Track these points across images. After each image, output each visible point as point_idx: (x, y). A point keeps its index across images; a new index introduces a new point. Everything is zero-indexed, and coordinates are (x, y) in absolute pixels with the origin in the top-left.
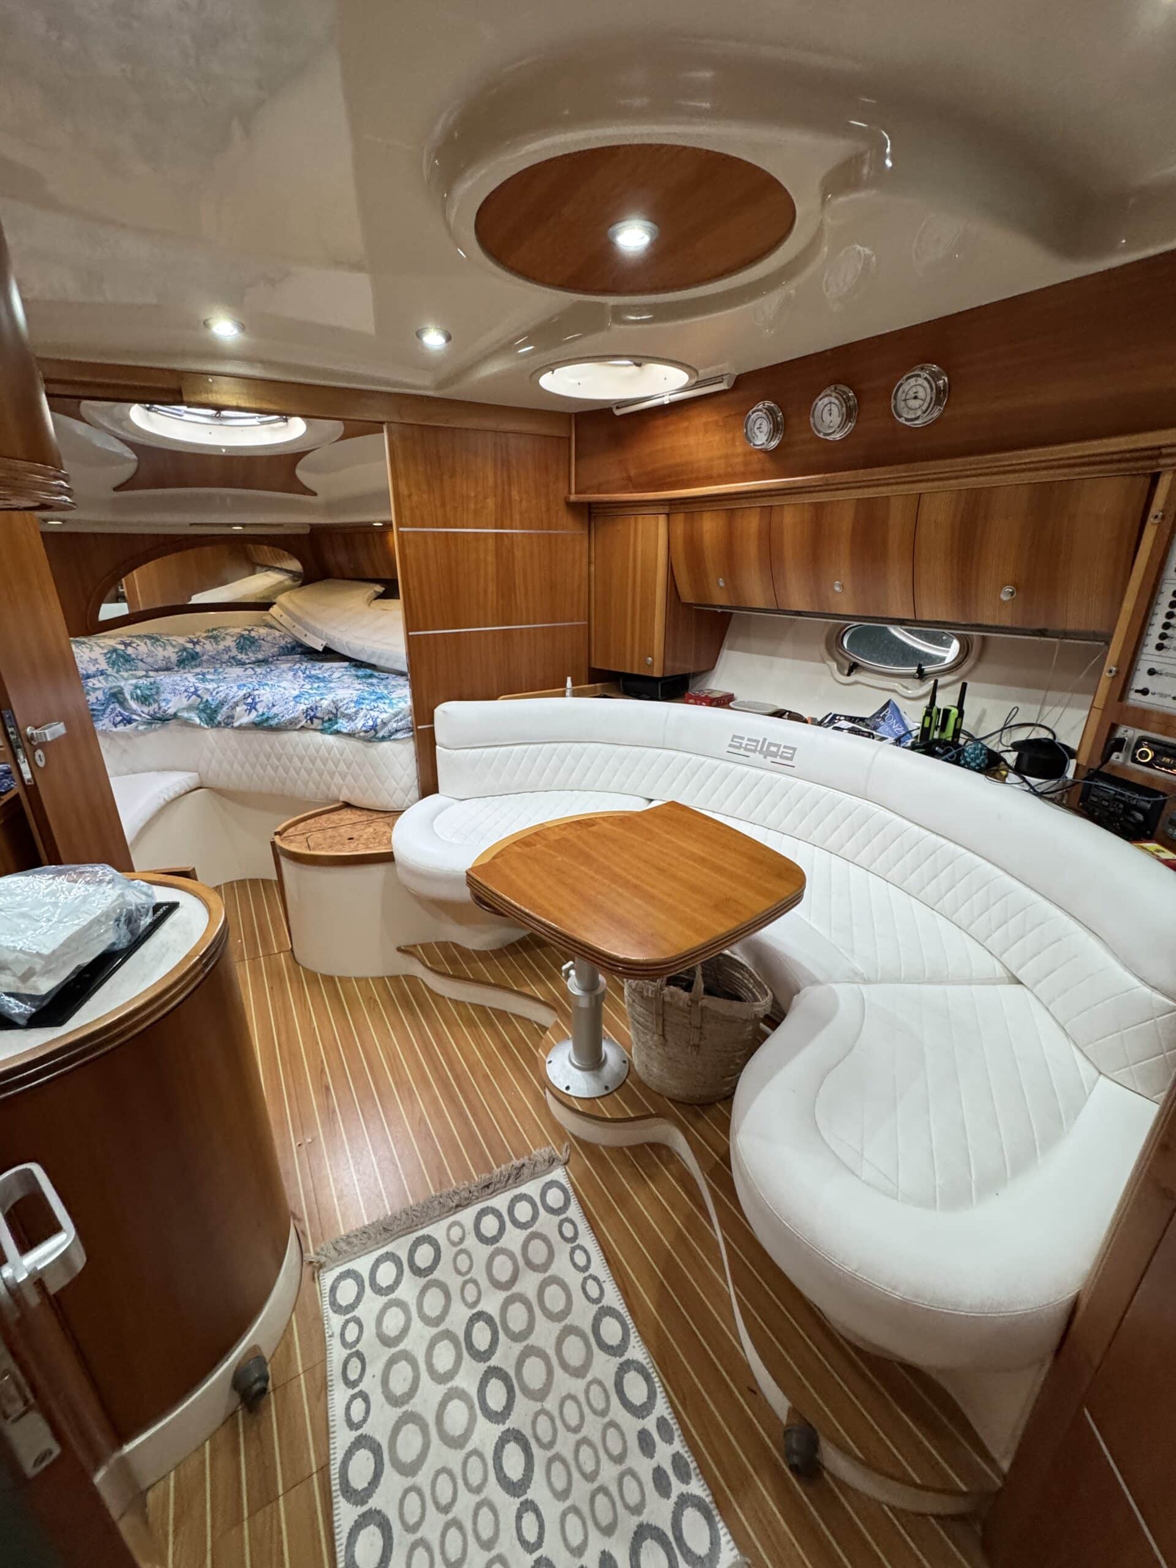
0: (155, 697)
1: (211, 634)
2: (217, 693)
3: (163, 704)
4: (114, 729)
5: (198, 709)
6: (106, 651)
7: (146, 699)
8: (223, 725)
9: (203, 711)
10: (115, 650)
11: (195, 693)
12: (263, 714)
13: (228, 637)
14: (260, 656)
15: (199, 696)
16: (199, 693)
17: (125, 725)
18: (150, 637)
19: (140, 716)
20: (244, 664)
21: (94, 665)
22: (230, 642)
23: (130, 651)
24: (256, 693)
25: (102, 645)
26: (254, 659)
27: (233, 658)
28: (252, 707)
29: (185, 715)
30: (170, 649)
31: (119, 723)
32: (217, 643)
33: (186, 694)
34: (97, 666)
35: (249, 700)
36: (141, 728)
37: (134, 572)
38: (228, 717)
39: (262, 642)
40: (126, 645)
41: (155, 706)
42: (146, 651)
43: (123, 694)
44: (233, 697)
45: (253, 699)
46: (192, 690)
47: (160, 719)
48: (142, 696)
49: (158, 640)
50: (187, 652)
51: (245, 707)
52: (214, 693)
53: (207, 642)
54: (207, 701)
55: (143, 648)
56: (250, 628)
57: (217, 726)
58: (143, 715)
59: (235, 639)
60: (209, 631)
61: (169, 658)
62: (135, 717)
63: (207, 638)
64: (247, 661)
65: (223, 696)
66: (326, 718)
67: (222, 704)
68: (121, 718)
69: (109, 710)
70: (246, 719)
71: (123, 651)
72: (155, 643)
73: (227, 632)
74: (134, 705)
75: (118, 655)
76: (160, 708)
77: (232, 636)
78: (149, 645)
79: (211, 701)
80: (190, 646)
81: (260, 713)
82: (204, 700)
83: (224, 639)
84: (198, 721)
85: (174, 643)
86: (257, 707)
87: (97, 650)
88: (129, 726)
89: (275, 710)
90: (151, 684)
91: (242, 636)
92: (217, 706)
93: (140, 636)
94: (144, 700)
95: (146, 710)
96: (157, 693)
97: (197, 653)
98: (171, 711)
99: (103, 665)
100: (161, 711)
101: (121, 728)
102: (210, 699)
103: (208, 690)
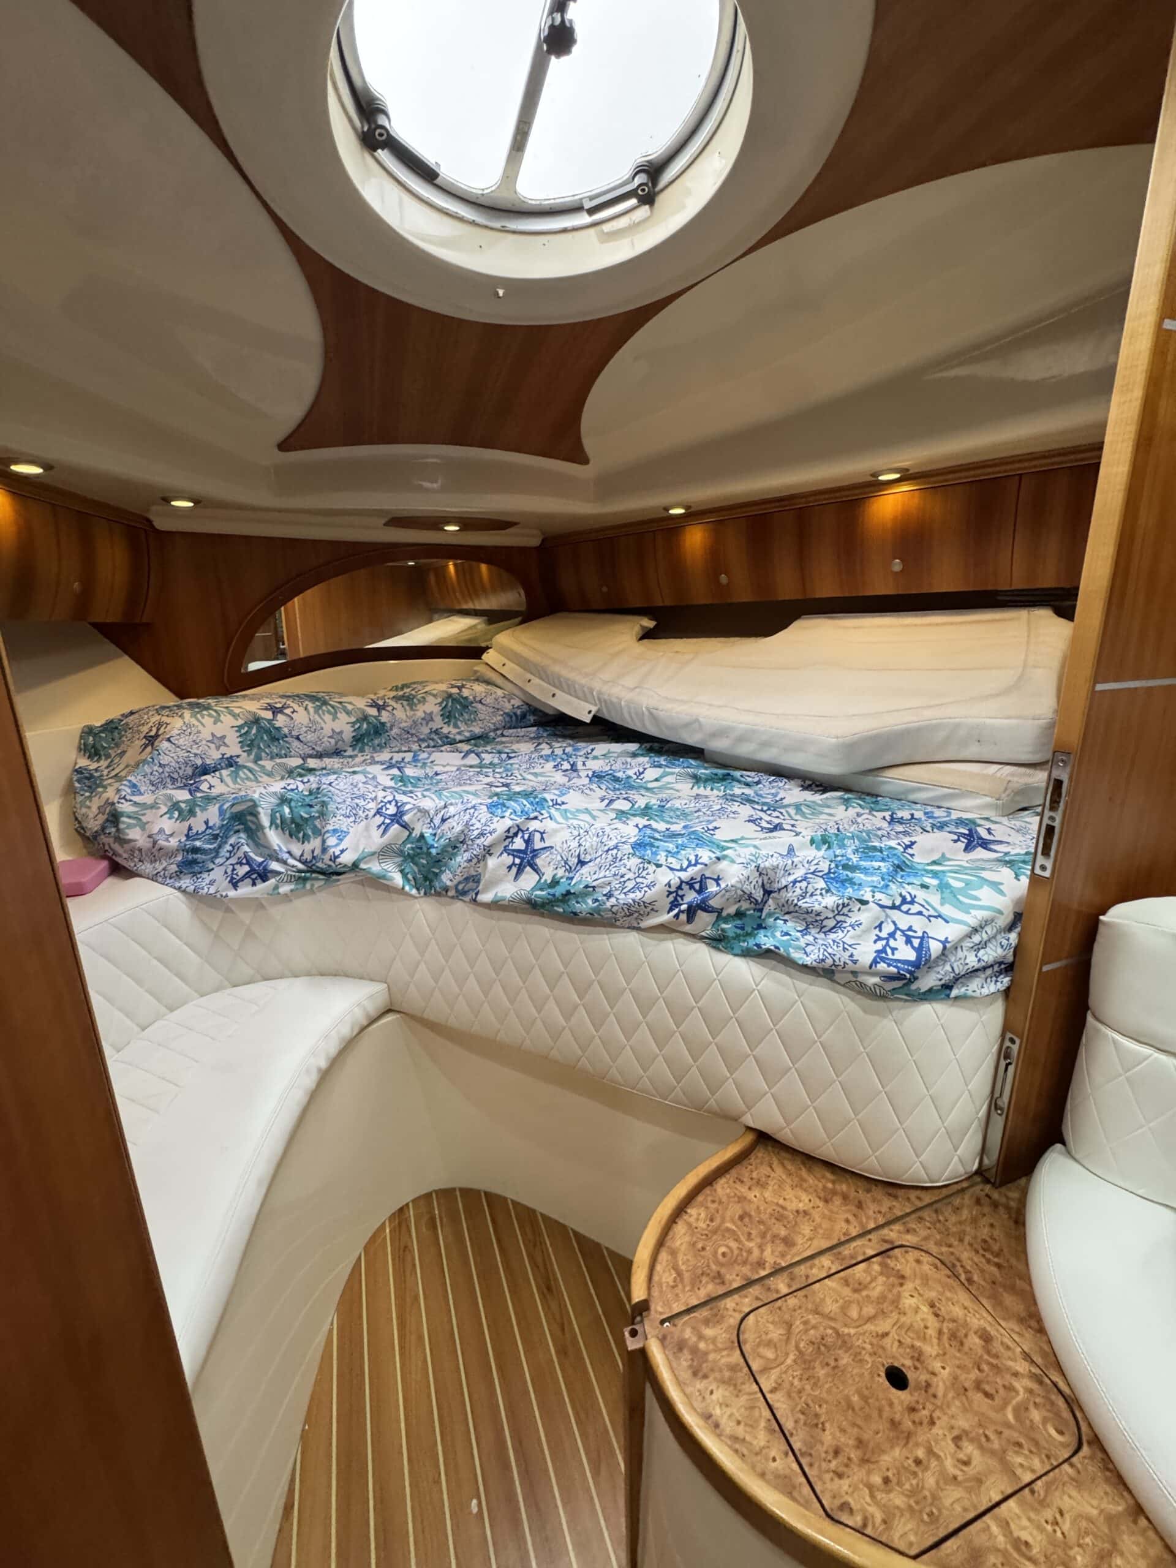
0: (317, 823)
1: (401, 693)
2: (443, 820)
3: (331, 841)
4: (232, 893)
5: (401, 853)
6: (240, 722)
7: (299, 827)
8: (451, 893)
9: (412, 858)
10: (257, 720)
11: (397, 818)
12: (555, 883)
13: (430, 698)
14: (477, 730)
15: (405, 826)
16: (406, 818)
17: (254, 884)
18: (313, 698)
19: (285, 862)
20: (453, 742)
21: (218, 748)
22: (432, 706)
23: (281, 721)
24: (534, 825)
25: (237, 711)
26: (467, 734)
27: (436, 732)
28: (526, 859)
29: (375, 867)
30: (342, 716)
31: (242, 879)
32: (412, 706)
33: (379, 819)
34: (223, 749)
35: (519, 843)
36: (285, 889)
37: (296, 599)
38: (467, 879)
39: (479, 706)
40: (276, 711)
41: (315, 843)
42: (306, 721)
43: (255, 815)
44: (482, 834)
45: (528, 842)
46: (392, 810)
47: (322, 872)
48: (293, 821)
49: (325, 703)
50: (369, 723)
51: (508, 859)
52: (437, 821)
53: (398, 706)
54: (422, 836)
55: (301, 716)
56: (459, 684)
57: (438, 894)
58: (291, 861)
59: (439, 700)
60: (397, 688)
61: (341, 732)
62: (275, 866)
63: (396, 698)
64: (458, 738)
65: (458, 829)
66: (732, 910)
67: (455, 846)
68: (246, 868)
69: (228, 847)
70: (509, 889)
71: (269, 721)
72: (320, 707)
73: (427, 689)
74: (274, 838)
75: (260, 728)
76: (324, 850)
77: (435, 696)
78: (311, 710)
79: (430, 840)
80: (373, 712)
81: (548, 877)
82: (416, 833)
83: (423, 700)
84: (398, 879)
85: (350, 707)
86: (539, 862)
87: (228, 720)
88: (261, 886)
89: (586, 876)
90: (311, 793)
91: (450, 696)
92: (444, 850)
93: (298, 696)
94: (295, 828)
95: (297, 849)
96: (322, 814)
97: (383, 724)
98: (347, 859)
99: (233, 748)
100: (326, 857)
101: (245, 890)
102: (428, 832)
103: (424, 812)
